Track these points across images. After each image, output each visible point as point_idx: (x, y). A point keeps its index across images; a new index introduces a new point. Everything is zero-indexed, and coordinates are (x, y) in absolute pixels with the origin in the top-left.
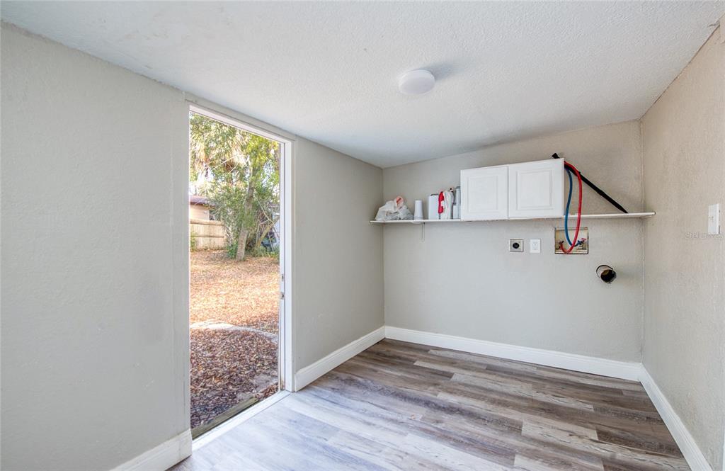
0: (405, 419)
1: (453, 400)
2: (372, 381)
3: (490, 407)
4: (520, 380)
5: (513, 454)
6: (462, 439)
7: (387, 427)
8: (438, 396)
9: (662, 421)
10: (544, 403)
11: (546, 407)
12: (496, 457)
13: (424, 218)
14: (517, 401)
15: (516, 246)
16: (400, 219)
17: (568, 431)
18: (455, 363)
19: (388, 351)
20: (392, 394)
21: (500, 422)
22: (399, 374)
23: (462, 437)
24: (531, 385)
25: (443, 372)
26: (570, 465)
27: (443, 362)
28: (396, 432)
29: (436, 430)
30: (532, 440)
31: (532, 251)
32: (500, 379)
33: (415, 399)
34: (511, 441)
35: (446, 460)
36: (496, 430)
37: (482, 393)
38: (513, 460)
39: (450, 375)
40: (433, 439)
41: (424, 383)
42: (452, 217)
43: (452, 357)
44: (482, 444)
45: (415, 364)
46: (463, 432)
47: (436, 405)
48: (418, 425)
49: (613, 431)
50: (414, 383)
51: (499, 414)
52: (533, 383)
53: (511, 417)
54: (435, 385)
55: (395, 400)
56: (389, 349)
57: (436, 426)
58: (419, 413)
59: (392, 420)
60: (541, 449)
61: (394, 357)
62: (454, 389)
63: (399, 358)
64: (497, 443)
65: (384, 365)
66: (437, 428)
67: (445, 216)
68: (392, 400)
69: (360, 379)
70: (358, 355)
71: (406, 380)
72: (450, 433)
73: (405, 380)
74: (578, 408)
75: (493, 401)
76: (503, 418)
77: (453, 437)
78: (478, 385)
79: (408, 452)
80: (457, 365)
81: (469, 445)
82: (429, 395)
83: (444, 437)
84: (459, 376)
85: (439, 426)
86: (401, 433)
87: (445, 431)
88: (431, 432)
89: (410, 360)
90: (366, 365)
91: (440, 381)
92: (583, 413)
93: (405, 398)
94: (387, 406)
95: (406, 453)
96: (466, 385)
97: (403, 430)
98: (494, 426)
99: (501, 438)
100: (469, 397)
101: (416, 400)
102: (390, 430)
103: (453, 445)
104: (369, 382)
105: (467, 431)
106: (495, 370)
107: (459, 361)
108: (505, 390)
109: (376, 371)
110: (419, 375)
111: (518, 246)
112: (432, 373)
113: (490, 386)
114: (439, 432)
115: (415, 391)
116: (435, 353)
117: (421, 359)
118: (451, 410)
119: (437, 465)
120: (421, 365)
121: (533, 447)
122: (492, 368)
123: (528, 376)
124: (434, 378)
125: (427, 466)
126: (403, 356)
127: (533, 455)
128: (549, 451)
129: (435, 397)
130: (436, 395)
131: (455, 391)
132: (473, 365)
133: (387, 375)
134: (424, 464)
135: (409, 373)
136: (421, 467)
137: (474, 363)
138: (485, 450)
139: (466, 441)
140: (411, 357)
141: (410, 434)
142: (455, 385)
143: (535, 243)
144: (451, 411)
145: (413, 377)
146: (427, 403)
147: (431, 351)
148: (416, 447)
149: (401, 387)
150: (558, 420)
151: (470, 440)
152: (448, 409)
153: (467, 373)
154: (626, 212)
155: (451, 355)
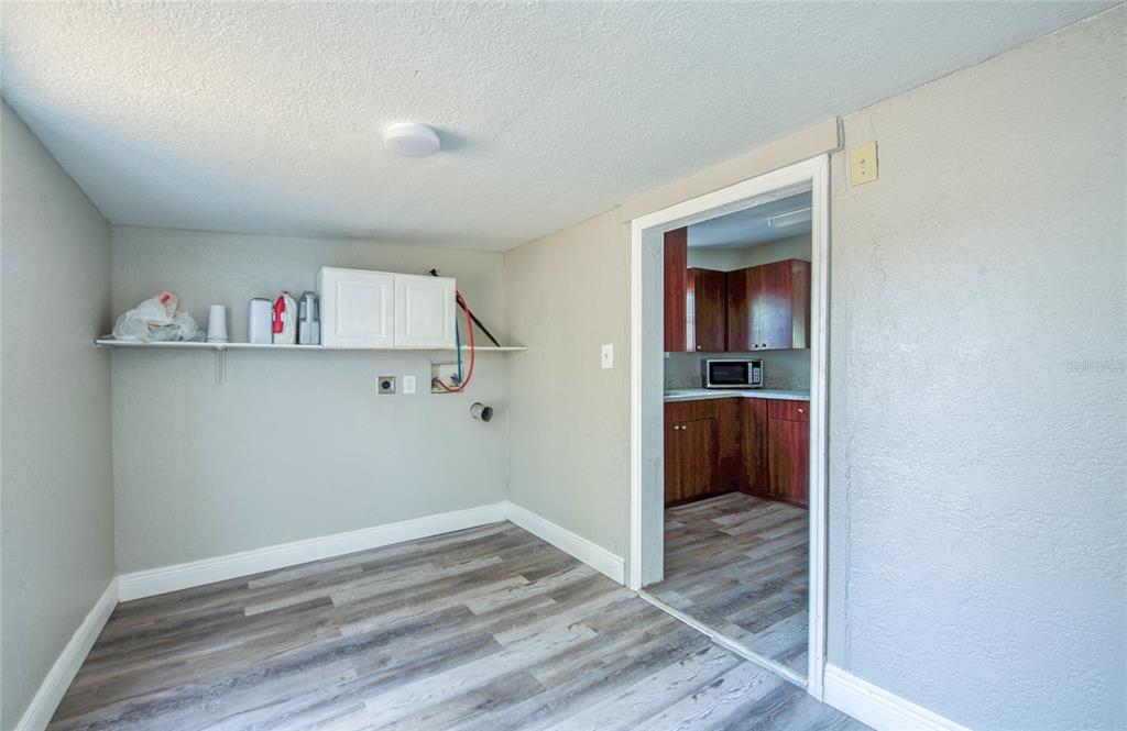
0: (334, 691)
1: (369, 626)
2: (196, 682)
3: (420, 608)
4: (415, 565)
5: (491, 637)
6: (433, 659)
7: (320, 719)
8: (343, 634)
9: (549, 544)
10: (462, 575)
11: (467, 578)
12: (481, 652)
13: (229, 340)
14: (437, 588)
15: (386, 385)
16: (181, 339)
17: (505, 589)
18: (316, 582)
19: (157, 621)
20: (266, 675)
21: (446, 617)
22: (240, 642)
23: (429, 657)
24: (430, 564)
25: (312, 602)
26: (535, 615)
27: (292, 590)
28: (344, 714)
29: (393, 673)
30: (489, 614)
31: (406, 391)
32: (393, 574)
33: (315, 658)
34: (475, 627)
35: (443, 691)
36: (451, 627)
37: (392, 600)
38: (496, 642)
39: (327, 602)
40: (402, 683)
41: (300, 630)
42: (298, 341)
43: (298, 577)
44: (456, 648)
45: (247, 614)
46: (424, 651)
47: (354, 646)
48: (362, 684)
49: (532, 569)
50: (285, 639)
51: (435, 610)
52: (432, 561)
53: (449, 606)
54: (321, 623)
55: (282, 679)
56: (160, 616)
57: (387, 668)
58: (346, 669)
59: (314, 707)
60: (505, 616)
61: (187, 624)
62: (355, 614)
63: (205, 620)
64: (467, 638)
65: (187, 645)
66: (391, 669)
67: (285, 339)
68: (278, 683)
69: (162, 695)
70: (86, 662)
71: (263, 643)
72: (411, 663)
73: (263, 645)
74: (489, 564)
75: (415, 601)
76: (444, 611)
77: (421, 663)
78: (376, 592)
79: (394, 720)
80: (319, 584)
81: (446, 658)
82: (328, 641)
83: (411, 671)
84: (341, 595)
85: (390, 665)
86: (353, 710)
87: (403, 666)
88: (392, 678)
89: (233, 613)
90: (142, 666)
91: (322, 615)
92: (497, 567)
93: (297, 666)
94: (282, 695)
95: (393, 723)
96: (363, 601)
97: (350, 704)
98: (446, 625)
99: (464, 631)
100: (383, 612)
101: (321, 658)
102: (332, 719)
103: (432, 671)
104: (190, 686)
105: (427, 648)
106: (378, 567)
107: (316, 579)
108: (413, 583)
109: (183, 663)
110: (277, 625)
111: (389, 385)
112: (296, 612)
113: (392, 587)
114: (398, 671)
115: (300, 649)
116: (264, 585)
117: (248, 602)
118: (382, 638)
119: (442, 703)
120: (261, 611)
121: (496, 620)
122: (371, 566)
123: (418, 557)
124: (307, 617)
125: (433, 713)
126: (206, 613)
127: (504, 626)
128: (511, 614)
129: (339, 638)
130: (340, 635)
131: (358, 615)
132: (341, 574)
133: (214, 657)
134: (429, 714)
135: (252, 632)
136: (428, 720)
137: (340, 570)
138: (466, 652)
139: (438, 658)
140: (225, 609)
141: (366, 702)
142: (349, 609)
143: (410, 381)
144: (383, 640)
145: (271, 633)
146: (340, 652)
147: (251, 583)
148: (395, 708)
149: (269, 657)
150: (488, 583)
151: (440, 654)
152: (376, 640)
153: (348, 586)
154: (498, 345)
155: (294, 575)
